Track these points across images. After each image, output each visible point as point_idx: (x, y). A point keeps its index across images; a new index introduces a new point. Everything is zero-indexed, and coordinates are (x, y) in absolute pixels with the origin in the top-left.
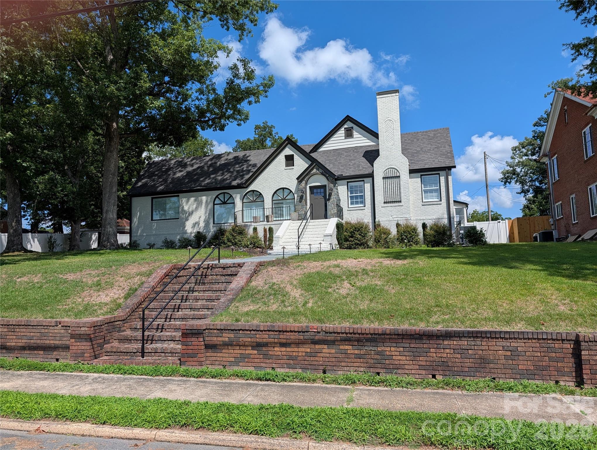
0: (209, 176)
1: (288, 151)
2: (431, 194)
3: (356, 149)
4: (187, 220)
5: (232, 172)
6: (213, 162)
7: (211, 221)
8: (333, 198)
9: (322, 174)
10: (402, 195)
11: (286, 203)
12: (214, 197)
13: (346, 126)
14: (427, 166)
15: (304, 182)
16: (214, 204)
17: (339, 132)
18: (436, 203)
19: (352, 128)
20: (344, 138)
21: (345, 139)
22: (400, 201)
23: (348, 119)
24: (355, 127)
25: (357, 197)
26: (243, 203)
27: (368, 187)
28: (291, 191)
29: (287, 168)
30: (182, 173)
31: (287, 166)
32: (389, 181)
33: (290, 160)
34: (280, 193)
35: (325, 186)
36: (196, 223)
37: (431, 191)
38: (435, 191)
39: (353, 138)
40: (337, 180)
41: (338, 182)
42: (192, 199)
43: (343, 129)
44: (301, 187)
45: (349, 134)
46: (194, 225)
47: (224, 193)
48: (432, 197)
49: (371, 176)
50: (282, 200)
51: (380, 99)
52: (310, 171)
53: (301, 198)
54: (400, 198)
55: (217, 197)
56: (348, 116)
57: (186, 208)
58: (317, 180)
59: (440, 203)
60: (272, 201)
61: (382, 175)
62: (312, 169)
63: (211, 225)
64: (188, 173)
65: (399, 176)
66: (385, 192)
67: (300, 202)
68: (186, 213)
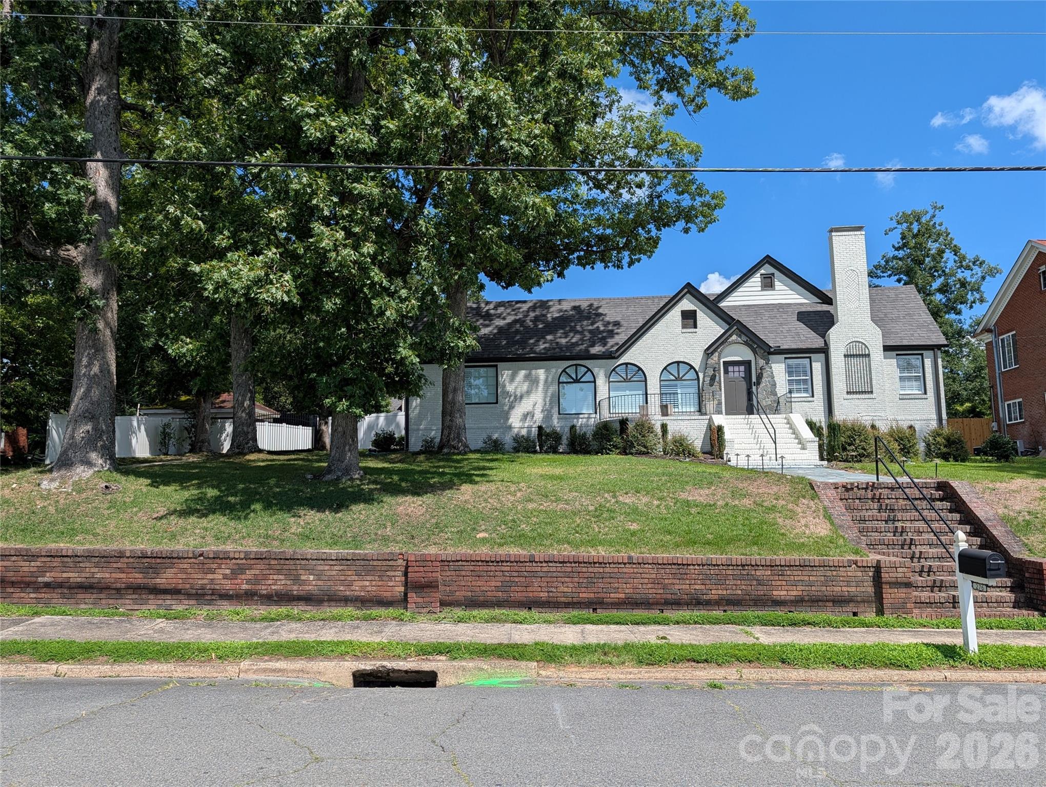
0: (544, 337)
1: (687, 304)
2: (910, 383)
3: (781, 308)
4: (512, 407)
5: (581, 333)
6: (538, 313)
7: (555, 410)
8: (765, 381)
9: (746, 343)
10: (874, 382)
11: (683, 387)
12: (560, 370)
13: (763, 271)
14: (905, 343)
15: (717, 354)
16: (559, 383)
17: (753, 280)
18: (917, 396)
19: (773, 274)
20: (760, 289)
21: (762, 290)
22: (872, 392)
23: (768, 260)
24: (777, 273)
25: (798, 382)
26: (609, 382)
27: (818, 367)
28: (692, 367)
29: (685, 330)
30: (490, 329)
31: (684, 327)
32: (854, 361)
33: (689, 318)
34: (673, 369)
35: (749, 362)
36: (528, 414)
37: (909, 379)
38: (917, 378)
39: (774, 290)
40: (770, 353)
41: (772, 357)
42: (522, 373)
43: (758, 275)
44: (710, 361)
45: (768, 283)
46: (525, 417)
47: (576, 365)
48: (911, 388)
49: (825, 351)
50: (677, 379)
51: (837, 238)
52: (727, 338)
53: (713, 378)
54: (872, 387)
55: (564, 371)
56: (768, 256)
57: (510, 388)
58: (738, 352)
59: (925, 396)
60: (661, 381)
61: (843, 351)
62: (731, 336)
63: (555, 416)
64: (500, 329)
65: (869, 355)
66: (848, 376)
67: (711, 385)
68: (510, 396)
